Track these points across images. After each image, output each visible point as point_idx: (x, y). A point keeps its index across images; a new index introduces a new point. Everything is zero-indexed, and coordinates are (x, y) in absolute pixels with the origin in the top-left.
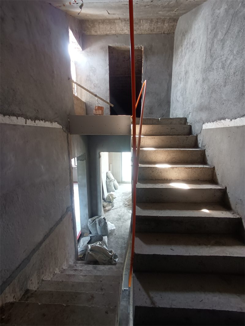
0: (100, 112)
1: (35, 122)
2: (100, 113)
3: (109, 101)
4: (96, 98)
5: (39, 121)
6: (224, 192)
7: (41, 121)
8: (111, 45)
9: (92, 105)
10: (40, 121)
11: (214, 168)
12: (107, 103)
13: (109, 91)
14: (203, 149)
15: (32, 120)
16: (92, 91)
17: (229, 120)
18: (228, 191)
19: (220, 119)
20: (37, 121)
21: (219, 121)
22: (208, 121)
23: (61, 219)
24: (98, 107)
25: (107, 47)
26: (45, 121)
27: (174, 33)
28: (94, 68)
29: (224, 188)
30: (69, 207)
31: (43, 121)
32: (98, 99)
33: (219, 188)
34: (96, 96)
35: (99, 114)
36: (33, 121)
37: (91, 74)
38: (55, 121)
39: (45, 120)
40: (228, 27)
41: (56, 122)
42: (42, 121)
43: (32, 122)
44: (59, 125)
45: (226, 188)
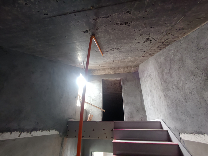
27: (138, 72)
40: (170, 66)
41: (54, 129)
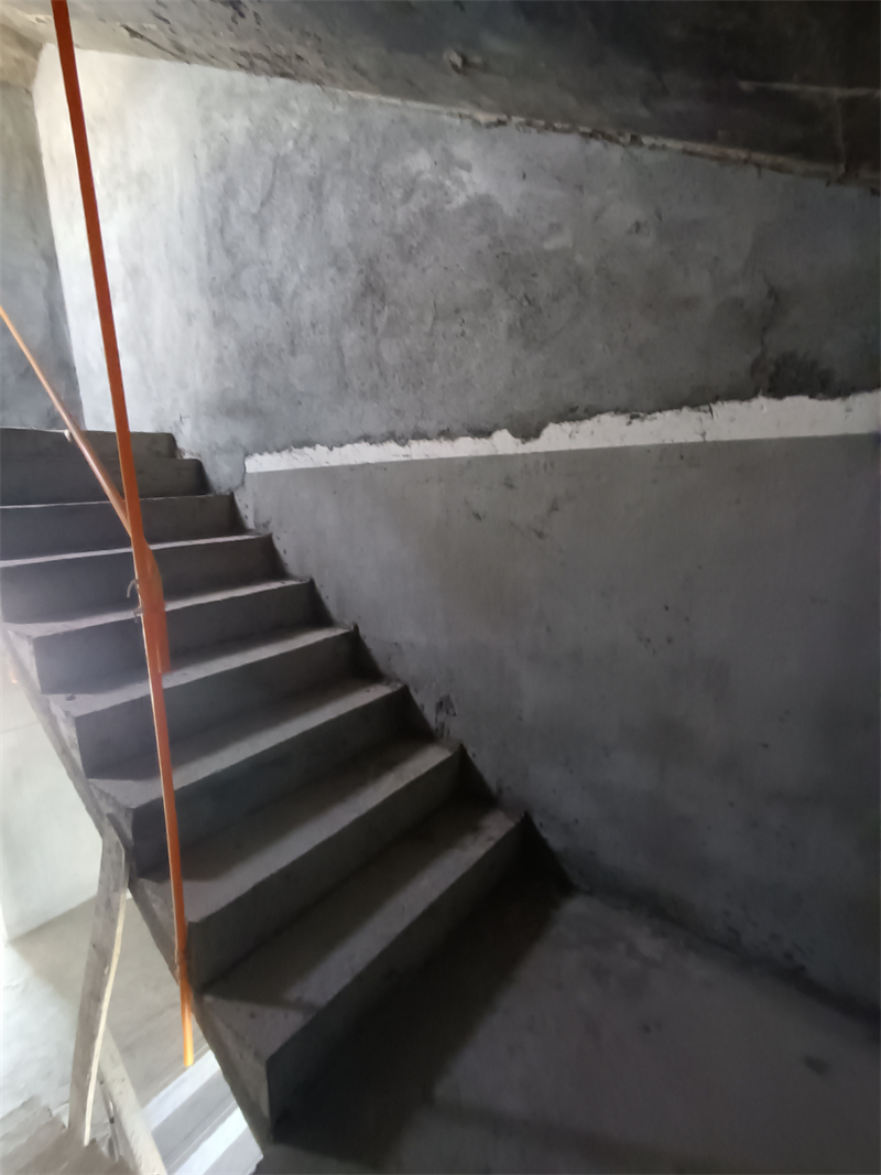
6: (354, 639)
11: (312, 583)
14: (263, 532)
17: (325, 449)
18: (362, 631)
19: (300, 444)
21: (297, 450)
22: (263, 448)
29: (352, 628)
33: (339, 632)
40: (268, 187)
45: (356, 628)
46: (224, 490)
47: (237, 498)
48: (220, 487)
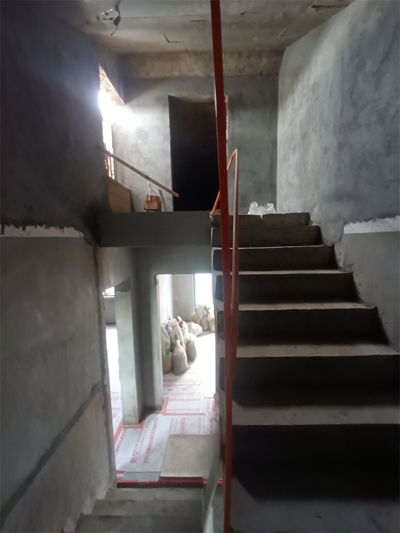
0: (155, 206)
1: (24, 229)
2: (156, 208)
3: (170, 188)
4: (148, 182)
5: (33, 227)
7: (38, 226)
8: (173, 95)
9: (141, 194)
10: (36, 227)
12: (168, 190)
13: (170, 171)
15: (17, 227)
16: (141, 170)
20: (28, 228)
23: (80, 413)
24: (151, 196)
25: (167, 99)
26: (48, 226)
27: (278, 74)
28: (144, 133)
30: (98, 384)
31: (44, 226)
32: (152, 184)
34: (147, 178)
35: (154, 210)
36: (21, 228)
37: (140, 142)
38: (69, 226)
39: (48, 223)
41: (72, 226)
42: (41, 226)
43: (17, 229)
44: (77, 232)
46: (329, 244)
47: (336, 248)
48: (327, 241)
